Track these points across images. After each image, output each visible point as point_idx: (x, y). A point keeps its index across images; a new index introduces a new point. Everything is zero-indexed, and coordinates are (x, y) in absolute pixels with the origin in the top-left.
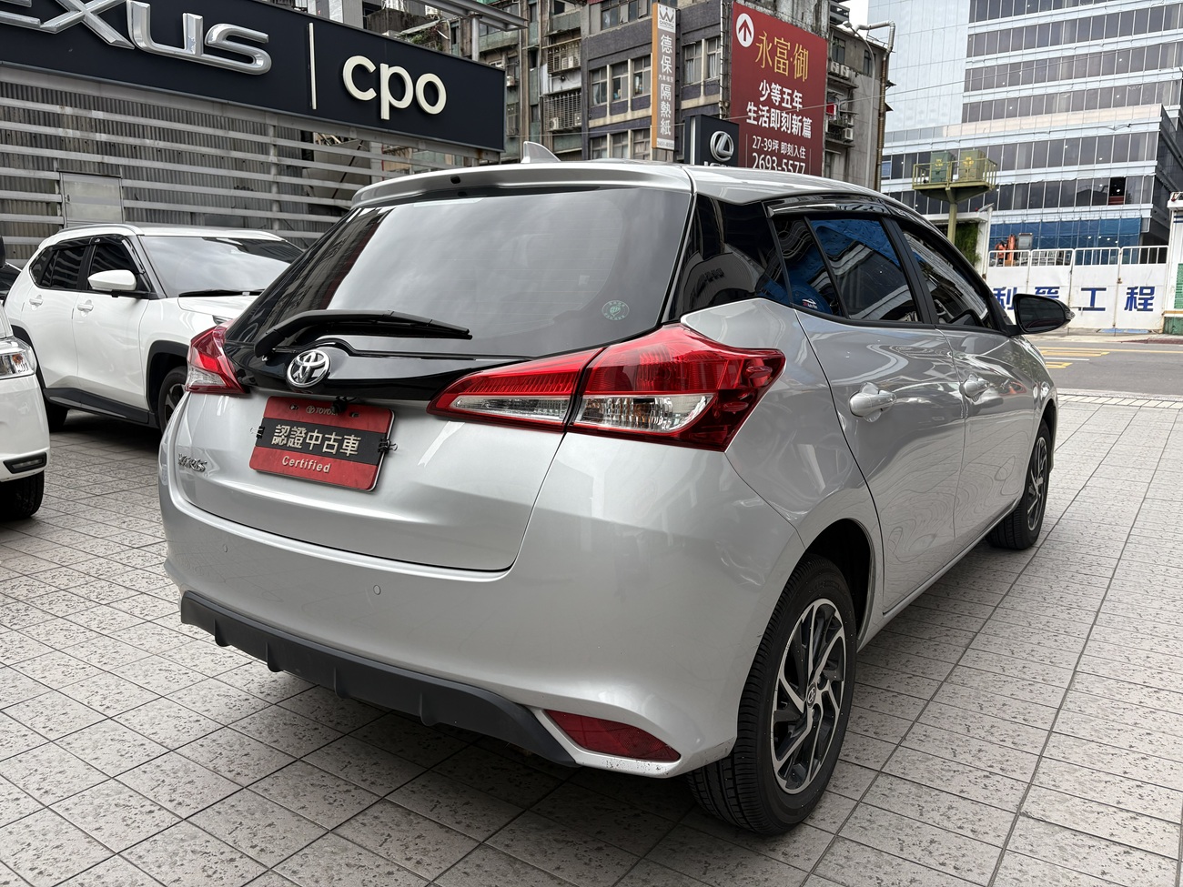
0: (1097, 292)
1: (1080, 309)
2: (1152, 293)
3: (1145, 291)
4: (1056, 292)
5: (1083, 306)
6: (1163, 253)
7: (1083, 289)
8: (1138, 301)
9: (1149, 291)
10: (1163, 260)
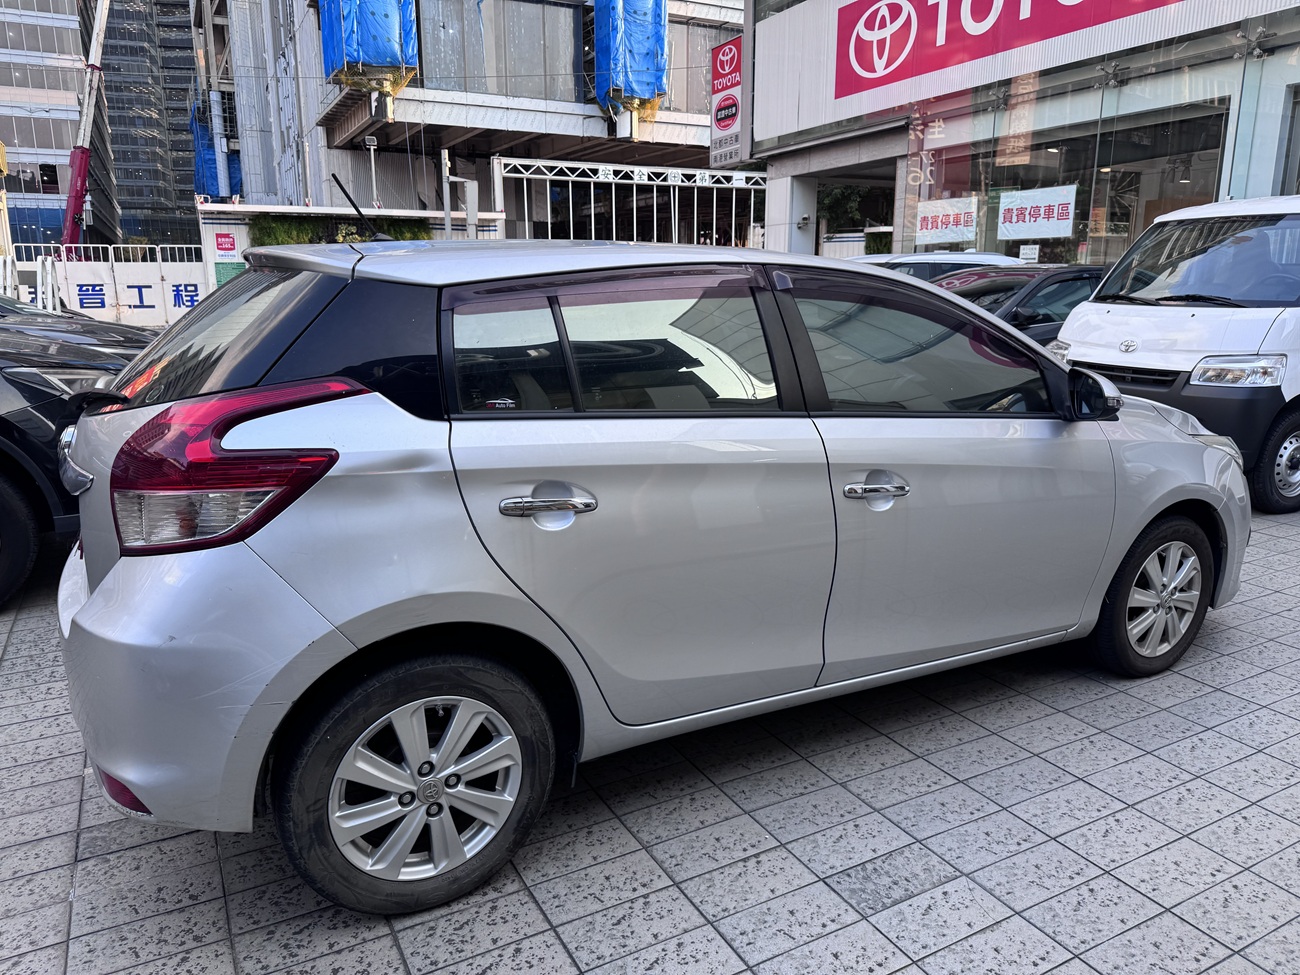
0: (143, 290)
1: (130, 306)
2: (196, 290)
3: (189, 288)
4: (101, 290)
5: (132, 304)
6: (198, 253)
7: (129, 287)
8: (185, 298)
9: (193, 288)
10: (199, 258)
